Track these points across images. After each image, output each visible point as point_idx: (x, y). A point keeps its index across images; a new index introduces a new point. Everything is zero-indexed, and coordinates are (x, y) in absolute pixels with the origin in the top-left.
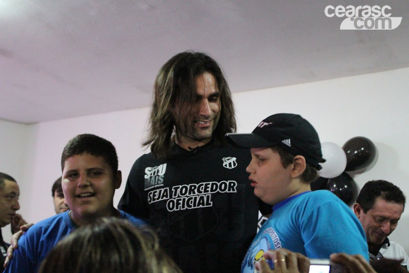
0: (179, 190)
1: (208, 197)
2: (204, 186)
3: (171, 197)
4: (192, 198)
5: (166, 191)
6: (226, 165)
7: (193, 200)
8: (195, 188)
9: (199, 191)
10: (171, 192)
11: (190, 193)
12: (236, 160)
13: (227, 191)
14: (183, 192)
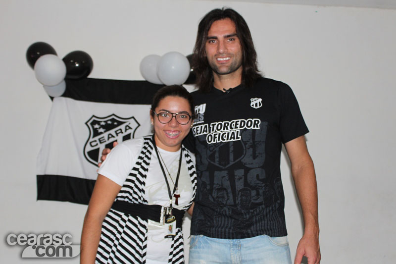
0: (215, 126)
1: (238, 132)
2: (234, 123)
3: (210, 132)
4: (225, 133)
5: (206, 127)
6: (253, 105)
7: (226, 135)
8: (228, 125)
9: (231, 128)
10: (210, 128)
11: (224, 129)
12: (262, 101)
13: (252, 127)
14: (219, 128)
